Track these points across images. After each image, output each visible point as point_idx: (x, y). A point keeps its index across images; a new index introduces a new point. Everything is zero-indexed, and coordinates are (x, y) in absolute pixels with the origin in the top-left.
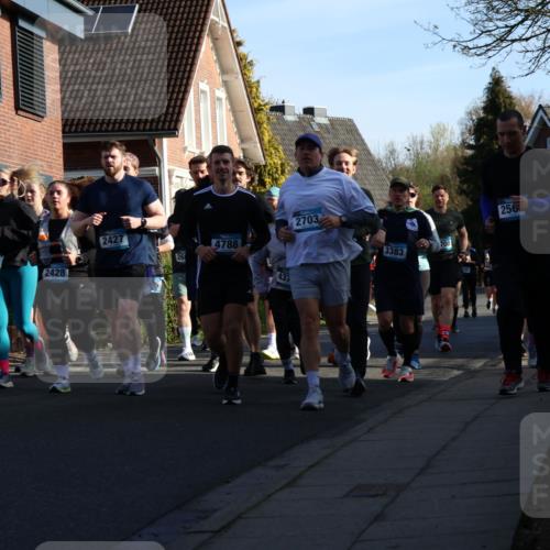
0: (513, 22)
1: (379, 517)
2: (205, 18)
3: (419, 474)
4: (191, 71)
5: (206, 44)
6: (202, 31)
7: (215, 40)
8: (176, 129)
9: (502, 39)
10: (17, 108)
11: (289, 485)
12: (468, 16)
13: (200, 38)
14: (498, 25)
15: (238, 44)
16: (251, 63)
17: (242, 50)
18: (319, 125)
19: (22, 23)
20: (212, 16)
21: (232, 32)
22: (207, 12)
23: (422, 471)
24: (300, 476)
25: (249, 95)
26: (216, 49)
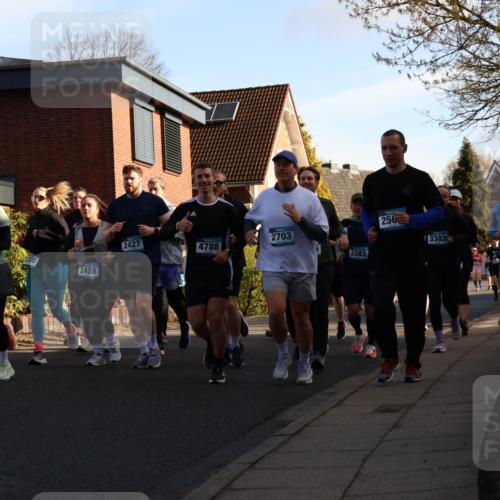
0: (477, 108)
1: (396, 426)
2: (281, 110)
3: (421, 398)
4: (272, 142)
5: (281, 126)
6: (278, 118)
7: (287, 123)
8: (263, 179)
9: (470, 119)
10: (164, 168)
11: (338, 405)
12: (449, 105)
13: (277, 122)
14: (468, 111)
15: (302, 125)
16: (310, 137)
17: (304, 129)
18: (353, 175)
19: (168, 116)
20: (285, 108)
21: (298, 118)
22: (282, 106)
23: (423, 396)
24: (345, 399)
25: (309, 156)
26: (288, 129)
